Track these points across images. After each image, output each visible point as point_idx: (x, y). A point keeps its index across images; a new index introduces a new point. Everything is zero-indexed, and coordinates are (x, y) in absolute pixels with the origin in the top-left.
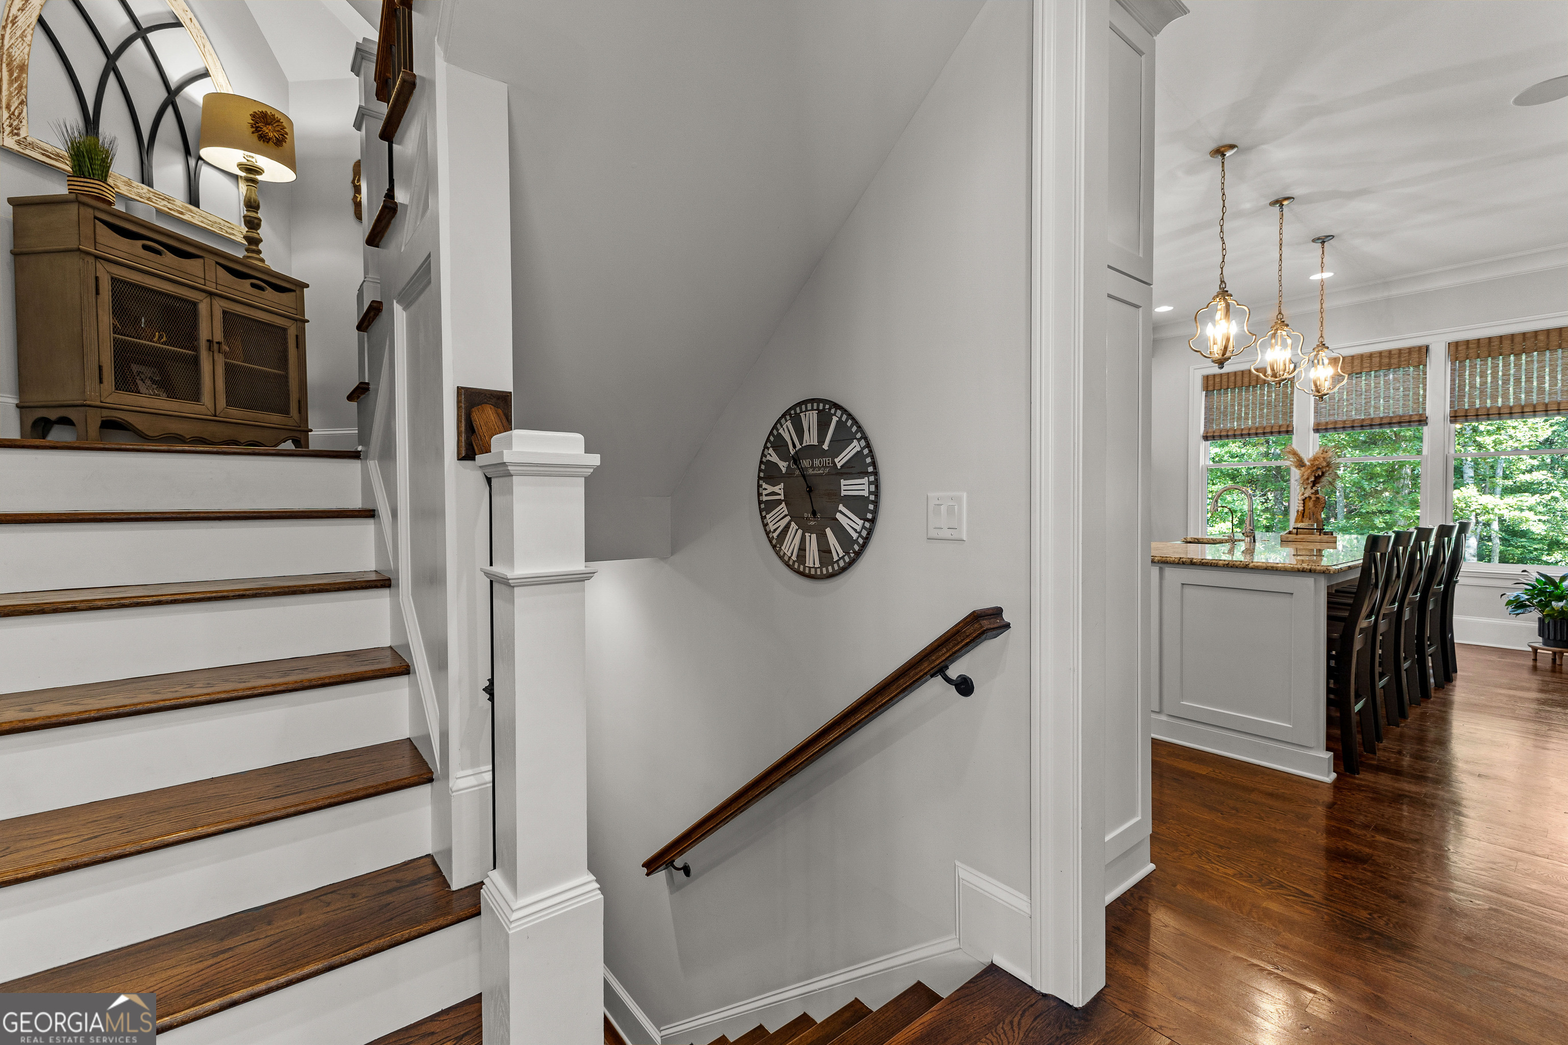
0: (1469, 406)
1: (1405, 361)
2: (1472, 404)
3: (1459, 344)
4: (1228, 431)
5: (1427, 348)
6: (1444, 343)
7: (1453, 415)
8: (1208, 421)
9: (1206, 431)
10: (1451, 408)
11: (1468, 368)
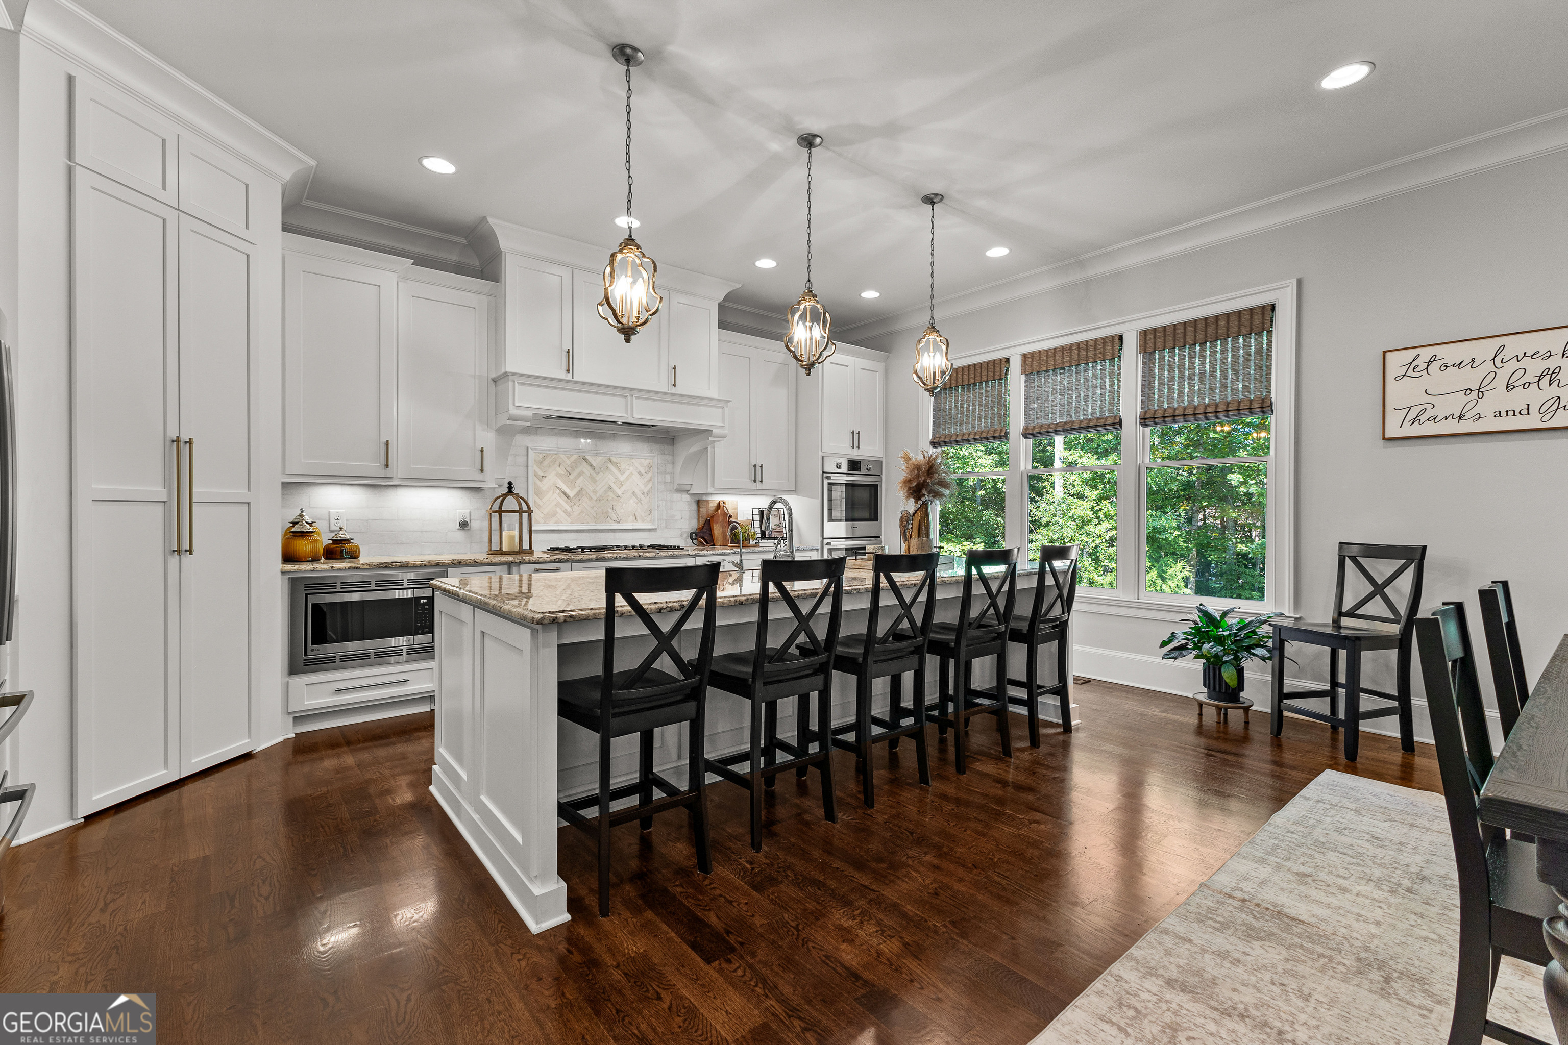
0: (1158, 406)
1: (1100, 353)
2: (1161, 404)
3: (1148, 332)
4: (951, 437)
5: (1121, 338)
6: (1135, 332)
7: (1142, 417)
8: (936, 425)
9: (934, 437)
10: (1142, 408)
11: (1157, 361)
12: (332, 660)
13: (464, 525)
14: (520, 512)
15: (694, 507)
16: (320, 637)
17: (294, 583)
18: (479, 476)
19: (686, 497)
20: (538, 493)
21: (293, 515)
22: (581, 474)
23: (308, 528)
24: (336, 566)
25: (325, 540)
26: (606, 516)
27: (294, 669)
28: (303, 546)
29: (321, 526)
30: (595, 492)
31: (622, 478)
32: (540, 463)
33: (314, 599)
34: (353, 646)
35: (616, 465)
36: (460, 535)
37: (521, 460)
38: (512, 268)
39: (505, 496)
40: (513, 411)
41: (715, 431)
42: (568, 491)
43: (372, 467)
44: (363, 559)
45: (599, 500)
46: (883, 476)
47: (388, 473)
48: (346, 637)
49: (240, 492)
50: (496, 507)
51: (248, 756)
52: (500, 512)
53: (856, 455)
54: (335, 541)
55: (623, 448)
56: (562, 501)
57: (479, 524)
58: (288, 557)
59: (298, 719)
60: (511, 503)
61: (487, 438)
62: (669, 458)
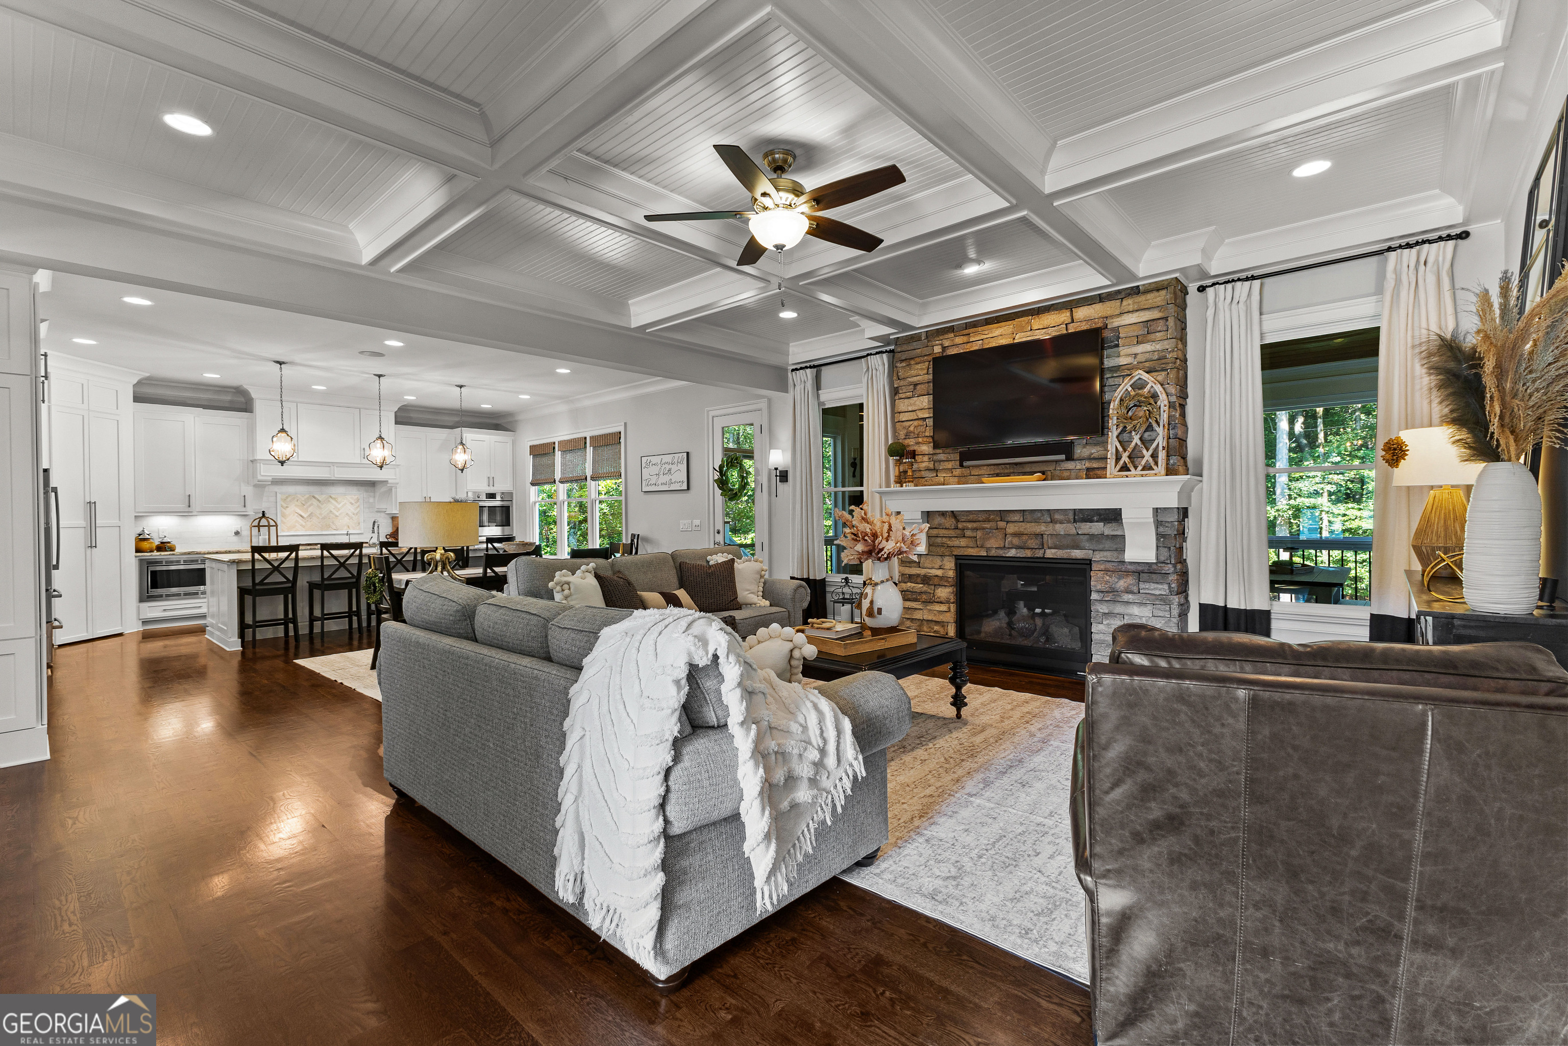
1: (580, 445)
4: (538, 481)
5: (586, 439)
6: (589, 437)
7: (592, 476)
8: (533, 474)
9: (531, 480)
10: (592, 472)
12: (161, 596)
13: (237, 533)
14: (269, 526)
15: (390, 521)
16: (155, 585)
17: (141, 561)
18: (244, 509)
19: (383, 515)
20: (283, 515)
21: (139, 531)
22: (312, 504)
23: (148, 537)
24: (163, 553)
25: (157, 542)
26: (328, 527)
27: (141, 600)
28: (145, 545)
29: (154, 535)
30: (321, 514)
31: (339, 506)
32: (284, 500)
33: (151, 569)
34: (174, 590)
35: (334, 499)
36: (236, 538)
37: (273, 499)
38: (258, 406)
39: (261, 518)
40: (260, 478)
41: (390, 481)
42: (303, 514)
43: (182, 506)
44: (178, 550)
45: (324, 518)
46: (514, 501)
47: (190, 509)
48: (170, 586)
49: (115, 522)
50: (256, 523)
51: (121, 635)
52: (259, 526)
53: (491, 490)
54: (162, 543)
55: (340, 490)
56: (300, 519)
57: (245, 533)
58: (137, 551)
59: (145, 622)
60: (264, 522)
61: (248, 491)
62: (372, 494)
